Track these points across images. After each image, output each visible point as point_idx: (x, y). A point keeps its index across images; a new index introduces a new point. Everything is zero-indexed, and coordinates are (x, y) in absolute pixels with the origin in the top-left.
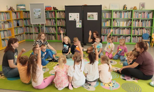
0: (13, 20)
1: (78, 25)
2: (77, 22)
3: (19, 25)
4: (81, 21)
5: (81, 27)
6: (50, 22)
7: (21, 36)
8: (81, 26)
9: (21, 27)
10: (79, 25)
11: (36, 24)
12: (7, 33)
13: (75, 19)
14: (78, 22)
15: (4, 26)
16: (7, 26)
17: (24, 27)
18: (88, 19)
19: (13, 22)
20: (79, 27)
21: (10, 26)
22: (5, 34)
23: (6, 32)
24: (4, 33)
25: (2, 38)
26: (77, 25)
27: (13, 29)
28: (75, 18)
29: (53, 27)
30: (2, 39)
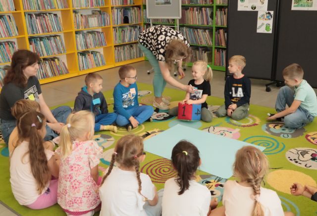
0: (112, 8)
1: (263, 24)
2: (259, 15)
3: (130, 22)
4: (272, 12)
5: (271, 32)
6: (200, 15)
7: (132, 46)
8: (271, 27)
9: (135, 26)
10: (265, 25)
11: (168, 20)
12: (95, 39)
13: (255, 8)
14: (263, 16)
15: (87, 22)
16: (94, 22)
17: (142, 25)
18: (293, 8)
19: (113, 13)
20: (266, 32)
21: (103, 22)
22: (88, 40)
23: (90, 35)
24: (85, 38)
25: (81, 50)
26: (260, 27)
27: (112, 29)
28: (255, 4)
29: (205, 29)
30: (78, 53)
